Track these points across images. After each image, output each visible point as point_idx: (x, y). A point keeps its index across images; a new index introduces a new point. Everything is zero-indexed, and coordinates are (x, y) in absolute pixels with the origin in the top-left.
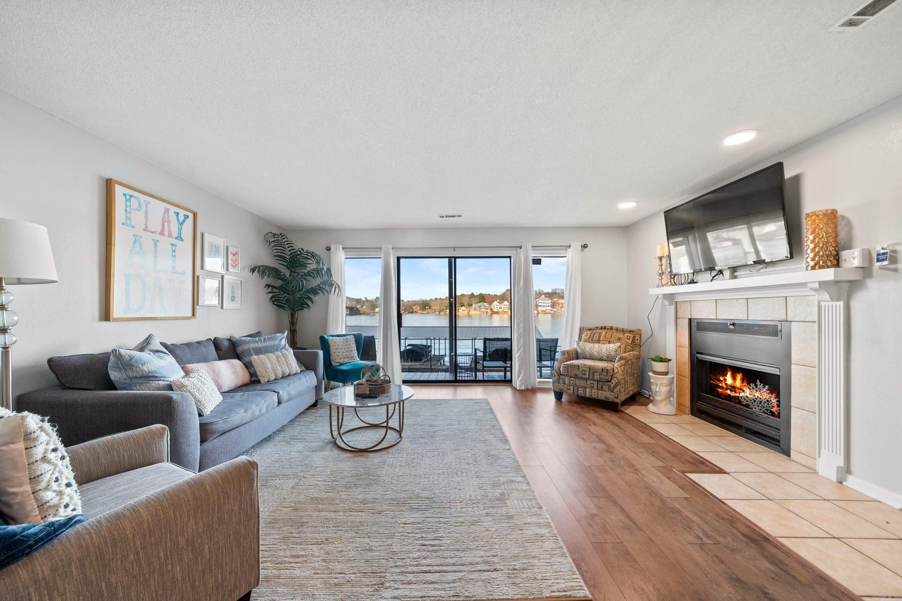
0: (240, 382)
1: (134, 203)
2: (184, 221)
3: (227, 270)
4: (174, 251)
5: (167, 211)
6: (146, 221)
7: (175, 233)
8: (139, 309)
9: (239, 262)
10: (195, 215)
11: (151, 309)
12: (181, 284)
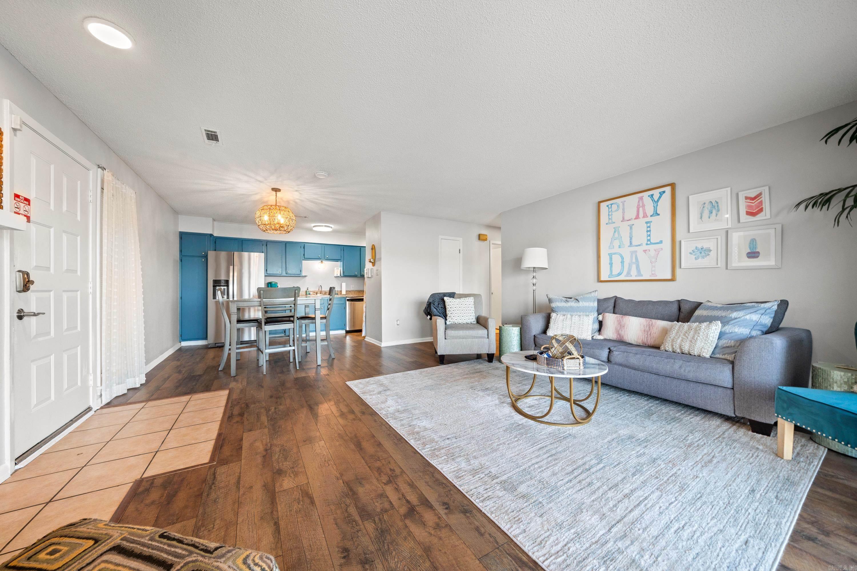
0: (650, 342)
1: (614, 207)
2: (660, 198)
3: (738, 221)
4: (649, 227)
7: (650, 212)
8: (619, 274)
9: (766, 205)
10: (673, 186)
11: (628, 274)
12: (657, 251)
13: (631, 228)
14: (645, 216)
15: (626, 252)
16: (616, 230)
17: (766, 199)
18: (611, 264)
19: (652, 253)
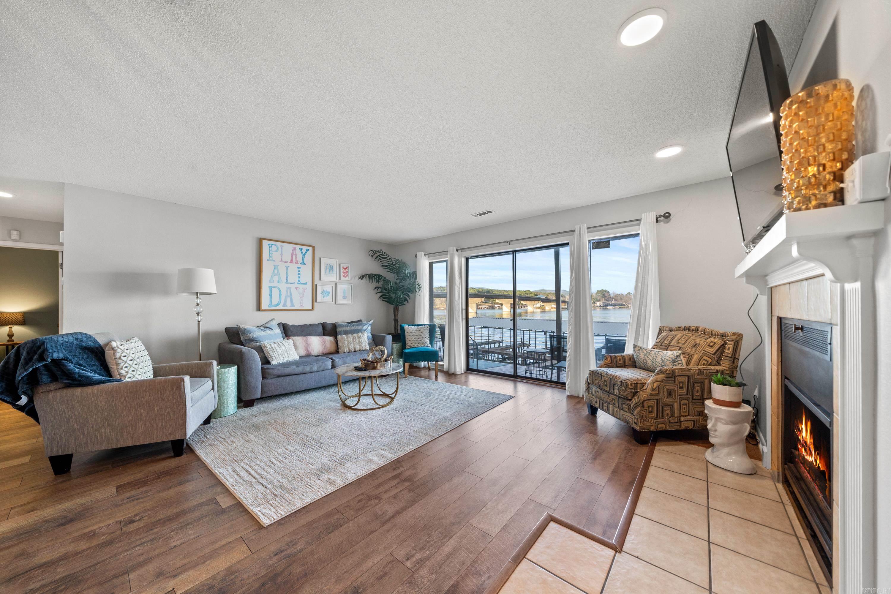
0: (327, 351)
1: (274, 248)
2: (306, 252)
3: (340, 279)
4: (299, 271)
5: (294, 248)
6: (281, 256)
7: (300, 261)
8: (278, 305)
9: (349, 273)
10: (313, 247)
11: (285, 305)
12: (304, 289)
13: (287, 269)
14: (297, 263)
15: (283, 287)
16: (276, 267)
17: (349, 270)
18: (271, 296)
19: (301, 290)
